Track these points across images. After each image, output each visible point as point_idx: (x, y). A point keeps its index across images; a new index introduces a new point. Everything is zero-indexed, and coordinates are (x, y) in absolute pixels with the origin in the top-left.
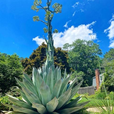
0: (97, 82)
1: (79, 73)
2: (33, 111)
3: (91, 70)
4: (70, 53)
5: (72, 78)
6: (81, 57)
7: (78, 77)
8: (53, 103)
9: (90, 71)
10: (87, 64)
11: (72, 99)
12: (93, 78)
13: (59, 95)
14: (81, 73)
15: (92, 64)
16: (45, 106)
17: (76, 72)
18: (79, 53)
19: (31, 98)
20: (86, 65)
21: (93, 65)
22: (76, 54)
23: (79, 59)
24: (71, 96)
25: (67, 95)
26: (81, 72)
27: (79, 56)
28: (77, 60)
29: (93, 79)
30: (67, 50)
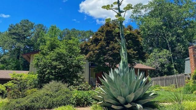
0: (191, 66)
1: (161, 53)
2: (116, 102)
3: (181, 46)
4: (145, 20)
5: (151, 61)
6: (164, 25)
7: (160, 60)
8: (131, 96)
9: (180, 48)
10: (175, 36)
11: (146, 93)
12: (186, 59)
13: (135, 91)
14: (165, 53)
15: (183, 37)
16: (125, 98)
17: (156, 51)
18: (161, 18)
19: (115, 93)
20: (174, 38)
21: (186, 37)
22: (155, 22)
23: (162, 29)
24: (143, 91)
25: (140, 90)
26: (165, 50)
27: (162, 23)
28: (157, 31)
29: (186, 62)
30: (139, 14)
